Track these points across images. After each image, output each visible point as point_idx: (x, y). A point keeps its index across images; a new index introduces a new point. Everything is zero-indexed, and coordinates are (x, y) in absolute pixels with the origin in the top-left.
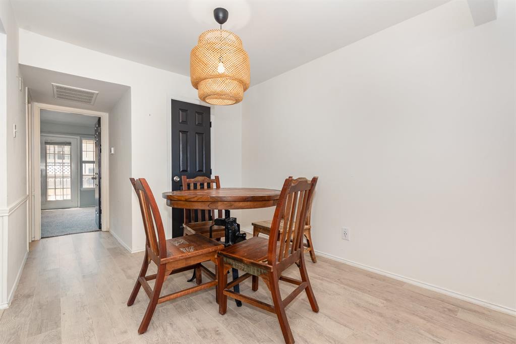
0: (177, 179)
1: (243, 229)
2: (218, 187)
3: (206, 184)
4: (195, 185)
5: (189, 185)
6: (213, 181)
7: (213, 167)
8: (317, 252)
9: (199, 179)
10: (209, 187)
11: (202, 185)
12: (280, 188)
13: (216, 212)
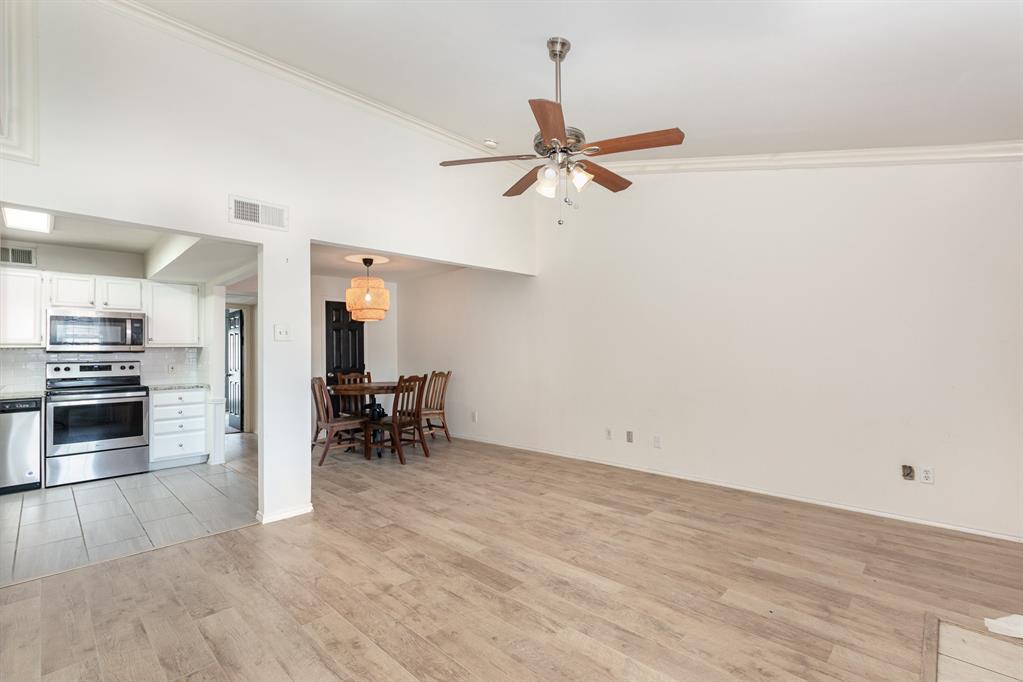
0: (331, 375)
1: (386, 412)
2: (369, 381)
3: (358, 380)
4: (349, 380)
5: (344, 381)
6: (365, 377)
7: (366, 362)
8: (452, 434)
9: (352, 375)
10: (361, 381)
11: (355, 381)
12: (397, 380)
13: (367, 396)
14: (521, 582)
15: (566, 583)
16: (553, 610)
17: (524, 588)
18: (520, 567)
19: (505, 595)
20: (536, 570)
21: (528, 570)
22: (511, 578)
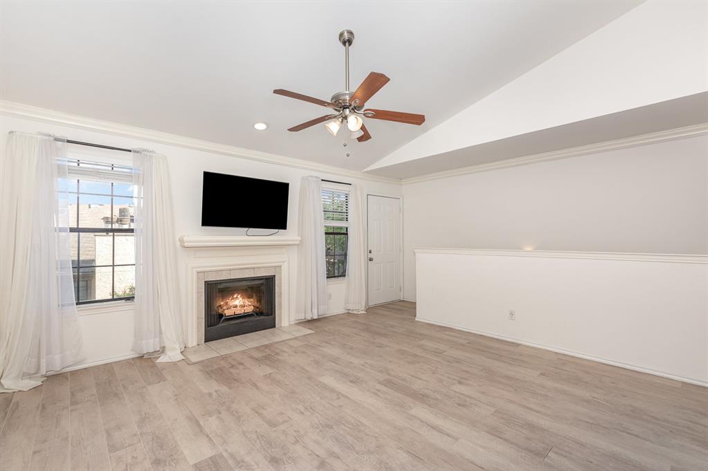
14: (379, 383)
15: (351, 382)
16: (363, 370)
17: (377, 380)
18: (379, 393)
19: (388, 377)
20: (368, 391)
21: (373, 391)
22: (386, 386)
